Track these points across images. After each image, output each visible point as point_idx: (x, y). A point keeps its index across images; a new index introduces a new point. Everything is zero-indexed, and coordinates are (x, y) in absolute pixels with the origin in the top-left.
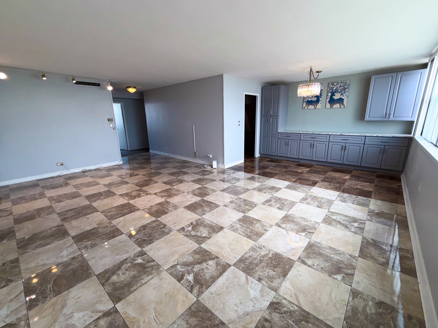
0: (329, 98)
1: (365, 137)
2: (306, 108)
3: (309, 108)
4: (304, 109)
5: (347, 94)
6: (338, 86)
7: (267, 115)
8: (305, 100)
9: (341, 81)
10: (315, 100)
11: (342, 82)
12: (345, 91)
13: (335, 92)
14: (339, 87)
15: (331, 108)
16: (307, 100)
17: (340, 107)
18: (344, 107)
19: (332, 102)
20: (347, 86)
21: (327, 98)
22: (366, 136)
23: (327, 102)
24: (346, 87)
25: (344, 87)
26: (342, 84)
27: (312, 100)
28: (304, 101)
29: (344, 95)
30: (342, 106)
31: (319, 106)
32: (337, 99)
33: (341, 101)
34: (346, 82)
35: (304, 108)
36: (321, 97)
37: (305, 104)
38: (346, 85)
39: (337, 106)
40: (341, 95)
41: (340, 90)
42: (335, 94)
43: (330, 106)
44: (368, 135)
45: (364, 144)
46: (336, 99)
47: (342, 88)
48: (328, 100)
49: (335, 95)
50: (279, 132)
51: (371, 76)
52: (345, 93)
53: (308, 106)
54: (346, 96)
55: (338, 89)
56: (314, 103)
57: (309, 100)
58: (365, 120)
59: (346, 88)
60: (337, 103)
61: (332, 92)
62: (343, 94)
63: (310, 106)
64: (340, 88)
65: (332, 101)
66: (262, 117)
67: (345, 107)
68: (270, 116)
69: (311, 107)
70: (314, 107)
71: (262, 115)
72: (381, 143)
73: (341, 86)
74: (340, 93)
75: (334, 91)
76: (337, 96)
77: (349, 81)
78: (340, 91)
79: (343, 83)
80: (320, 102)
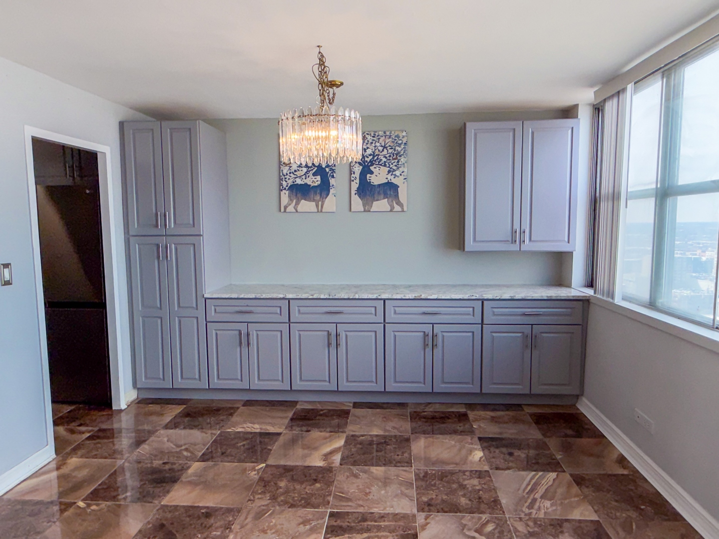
0: (358, 181)
1: (481, 302)
2: (291, 208)
3: (299, 209)
4: (285, 211)
5: (406, 170)
6: (378, 144)
7: (154, 231)
8: (284, 183)
9: (385, 133)
10: (316, 184)
11: (388, 133)
12: (398, 162)
13: (372, 163)
14: (381, 149)
15: (365, 211)
16: (290, 182)
17: (391, 211)
18: (403, 211)
19: (368, 193)
20: (402, 146)
21: (351, 181)
22: (483, 301)
23: (353, 192)
24: (399, 149)
25: (395, 150)
26: (387, 141)
27: (306, 184)
28: (281, 185)
29: (398, 173)
30: (397, 208)
31: (330, 203)
32: (379, 185)
33: (390, 190)
34: (398, 136)
35: (286, 208)
36: (333, 177)
37: (285, 195)
38: (399, 145)
39: (381, 204)
40: (389, 172)
41: (386, 157)
42: (372, 168)
43: (364, 205)
44: (490, 297)
45: (482, 323)
46: (376, 183)
47: (390, 151)
48: (355, 185)
49: (372, 173)
50: (206, 296)
51: (465, 124)
52: (398, 168)
53: (297, 204)
54: (402, 178)
55: (379, 155)
56: (315, 193)
57: (299, 181)
58: (466, 249)
59: (399, 153)
60: (382, 196)
61: (364, 162)
62: (394, 170)
63: (303, 201)
64: (383, 150)
65: (366, 190)
66: (132, 239)
67: (405, 209)
68: (166, 235)
69: (307, 206)
70: (317, 206)
71: (131, 233)
72: (522, 317)
73: (385, 147)
74: (385, 165)
75: (368, 160)
76: (379, 177)
77: (404, 134)
78: (384, 160)
79: (390, 137)
80: (332, 191)
